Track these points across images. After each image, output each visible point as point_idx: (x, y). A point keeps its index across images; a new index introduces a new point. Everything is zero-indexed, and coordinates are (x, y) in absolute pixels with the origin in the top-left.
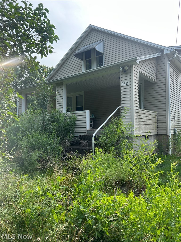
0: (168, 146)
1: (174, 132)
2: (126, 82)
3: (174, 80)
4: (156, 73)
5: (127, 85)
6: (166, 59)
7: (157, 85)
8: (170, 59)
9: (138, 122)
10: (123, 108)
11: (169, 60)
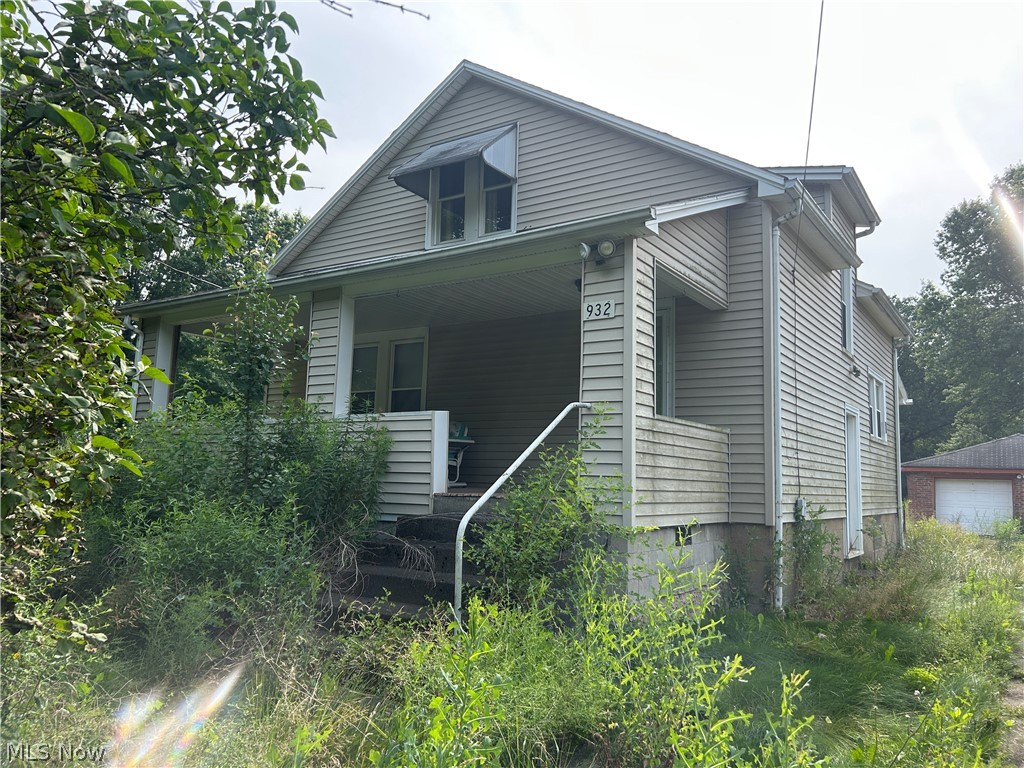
0: (770, 573)
1: (797, 513)
2: (603, 303)
3: (798, 300)
4: (725, 271)
5: (606, 317)
6: (768, 218)
7: (728, 317)
8: (781, 219)
9: (648, 469)
10: (589, 409)
11: (775, 224)
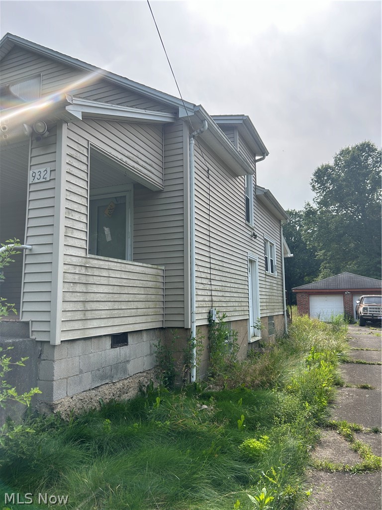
0: (188, 359)
1: (210, 319)
2: (42, 170)
3: (211, 188)
4: (161, 165)
6: (186, 132)
7: (164, 195)
8: (195, 133)
9: (78, 294)
10: (31, 250)
11: (191, 136)
